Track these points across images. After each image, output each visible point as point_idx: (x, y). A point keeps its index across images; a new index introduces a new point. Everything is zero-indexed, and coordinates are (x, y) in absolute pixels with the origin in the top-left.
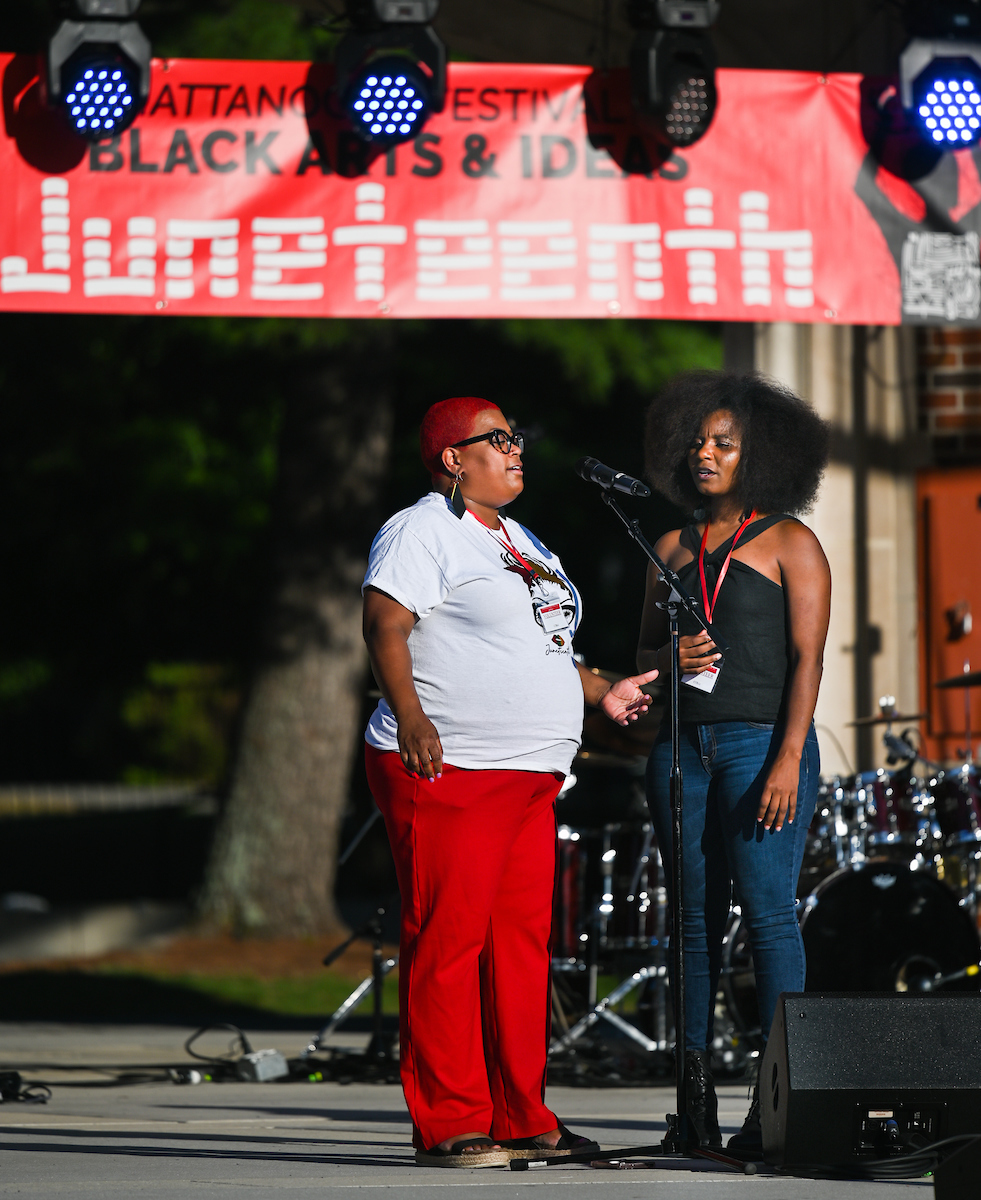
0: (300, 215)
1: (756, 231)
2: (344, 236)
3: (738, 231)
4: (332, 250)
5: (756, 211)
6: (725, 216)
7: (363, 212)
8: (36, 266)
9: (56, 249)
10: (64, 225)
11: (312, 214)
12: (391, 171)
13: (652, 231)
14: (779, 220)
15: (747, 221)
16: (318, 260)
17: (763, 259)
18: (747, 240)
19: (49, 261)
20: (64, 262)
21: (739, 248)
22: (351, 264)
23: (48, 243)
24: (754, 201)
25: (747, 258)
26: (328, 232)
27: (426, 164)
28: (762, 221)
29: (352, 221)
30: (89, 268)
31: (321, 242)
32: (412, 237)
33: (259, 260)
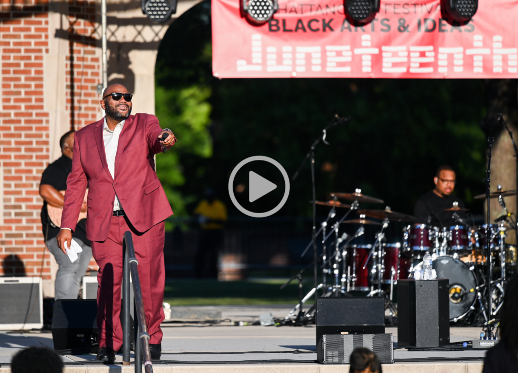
0: (342, 44)
1: (498, 48)
2: (358, 51)
3: (492, 49)
4: (353, 56)
5: (498, 42)
6: (487, 44)
7: (364, 44)
8: (249, 62)
9: (257, 57)
10: (260, 49)
11: (346, 44)
12: (373, 29)
13: (461, 49)
14: (505, 45)
15: (495, 45)
16: (349, 59)
17: (500, 58)
18: (495, 51)
19: (254, 61)
20: (260, 61)
21: (492, 54)
22: (361, 60)
23: (254, 55)
24: (498, 38)
25: (495, 57)
26: (352, 50)
27: (385, 28)
28: (500, 45)
29: (361, 46)
30: (269, 63)
31: (350, 53)
32: (381, 52)
33: (329, 59)
